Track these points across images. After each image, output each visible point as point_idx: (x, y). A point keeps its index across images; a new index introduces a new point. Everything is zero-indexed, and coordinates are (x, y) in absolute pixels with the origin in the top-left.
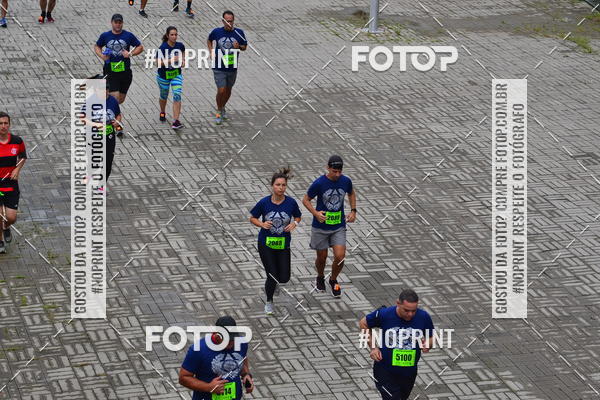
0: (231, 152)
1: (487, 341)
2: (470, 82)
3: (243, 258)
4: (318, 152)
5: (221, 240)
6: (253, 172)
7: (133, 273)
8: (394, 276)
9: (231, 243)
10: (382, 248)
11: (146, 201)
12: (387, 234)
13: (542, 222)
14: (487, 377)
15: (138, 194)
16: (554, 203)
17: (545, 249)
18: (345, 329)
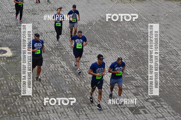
2: (152, 15)
3: (83, 68)
4: (106, 36)
7: (50, 73)
8: (129, 74)
11: (54, 51)
13: (174, 57)
14: (157, 104)
15: (52, 49)
16: (178, 52)
17: (175, 65)
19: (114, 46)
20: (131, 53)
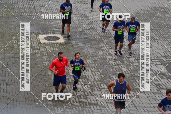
19: (161, 35)
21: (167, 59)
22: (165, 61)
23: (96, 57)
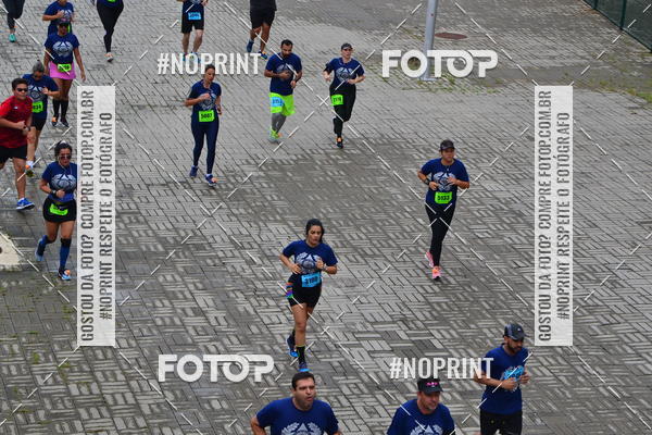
0: (266, 204)
1: (538, 421)
2: (528, 137)
3: (275, 319)
4: (360, 208)
5: (252, 300)
6: (290, 227)
7: (155, 332)
8: (439, 346)
9: (262, 303)
10: (428, 314)
11: (172, 255)
12: (433, 299)
13: (604, 293)
15: (164, 247)
16: (617, 272)
17: (605, 322)
18: (384, 401)
19: (390, 242)
20: (451, 272)
21: (410, 329)
22: (405, 337)
23: (145, 322)
